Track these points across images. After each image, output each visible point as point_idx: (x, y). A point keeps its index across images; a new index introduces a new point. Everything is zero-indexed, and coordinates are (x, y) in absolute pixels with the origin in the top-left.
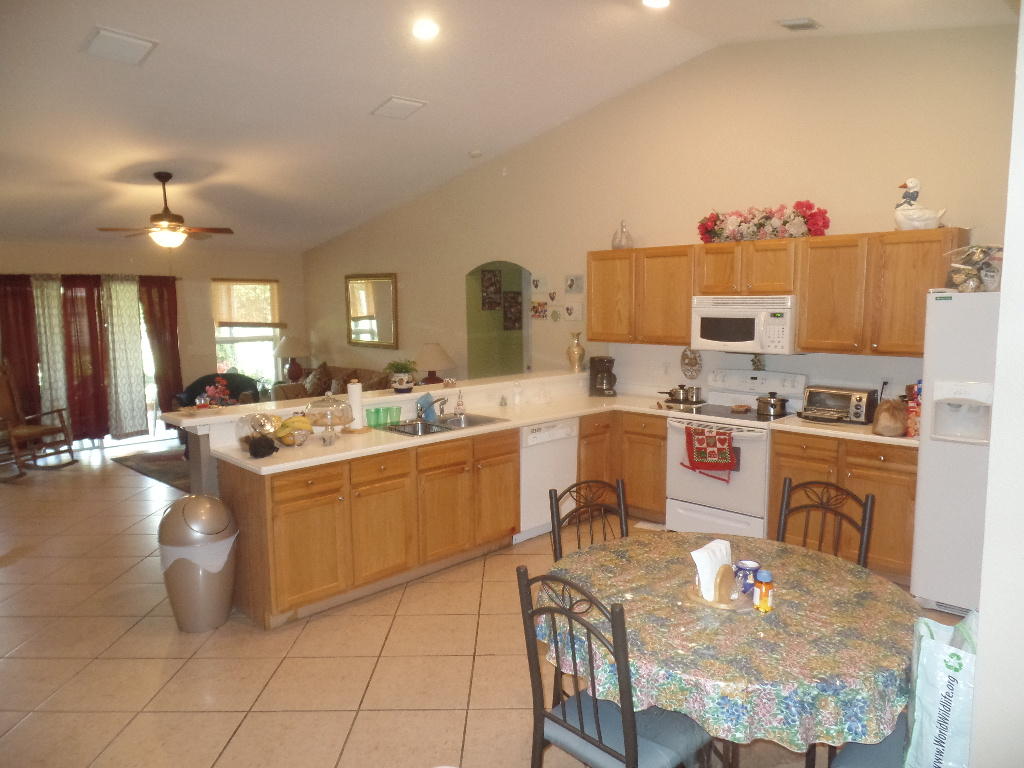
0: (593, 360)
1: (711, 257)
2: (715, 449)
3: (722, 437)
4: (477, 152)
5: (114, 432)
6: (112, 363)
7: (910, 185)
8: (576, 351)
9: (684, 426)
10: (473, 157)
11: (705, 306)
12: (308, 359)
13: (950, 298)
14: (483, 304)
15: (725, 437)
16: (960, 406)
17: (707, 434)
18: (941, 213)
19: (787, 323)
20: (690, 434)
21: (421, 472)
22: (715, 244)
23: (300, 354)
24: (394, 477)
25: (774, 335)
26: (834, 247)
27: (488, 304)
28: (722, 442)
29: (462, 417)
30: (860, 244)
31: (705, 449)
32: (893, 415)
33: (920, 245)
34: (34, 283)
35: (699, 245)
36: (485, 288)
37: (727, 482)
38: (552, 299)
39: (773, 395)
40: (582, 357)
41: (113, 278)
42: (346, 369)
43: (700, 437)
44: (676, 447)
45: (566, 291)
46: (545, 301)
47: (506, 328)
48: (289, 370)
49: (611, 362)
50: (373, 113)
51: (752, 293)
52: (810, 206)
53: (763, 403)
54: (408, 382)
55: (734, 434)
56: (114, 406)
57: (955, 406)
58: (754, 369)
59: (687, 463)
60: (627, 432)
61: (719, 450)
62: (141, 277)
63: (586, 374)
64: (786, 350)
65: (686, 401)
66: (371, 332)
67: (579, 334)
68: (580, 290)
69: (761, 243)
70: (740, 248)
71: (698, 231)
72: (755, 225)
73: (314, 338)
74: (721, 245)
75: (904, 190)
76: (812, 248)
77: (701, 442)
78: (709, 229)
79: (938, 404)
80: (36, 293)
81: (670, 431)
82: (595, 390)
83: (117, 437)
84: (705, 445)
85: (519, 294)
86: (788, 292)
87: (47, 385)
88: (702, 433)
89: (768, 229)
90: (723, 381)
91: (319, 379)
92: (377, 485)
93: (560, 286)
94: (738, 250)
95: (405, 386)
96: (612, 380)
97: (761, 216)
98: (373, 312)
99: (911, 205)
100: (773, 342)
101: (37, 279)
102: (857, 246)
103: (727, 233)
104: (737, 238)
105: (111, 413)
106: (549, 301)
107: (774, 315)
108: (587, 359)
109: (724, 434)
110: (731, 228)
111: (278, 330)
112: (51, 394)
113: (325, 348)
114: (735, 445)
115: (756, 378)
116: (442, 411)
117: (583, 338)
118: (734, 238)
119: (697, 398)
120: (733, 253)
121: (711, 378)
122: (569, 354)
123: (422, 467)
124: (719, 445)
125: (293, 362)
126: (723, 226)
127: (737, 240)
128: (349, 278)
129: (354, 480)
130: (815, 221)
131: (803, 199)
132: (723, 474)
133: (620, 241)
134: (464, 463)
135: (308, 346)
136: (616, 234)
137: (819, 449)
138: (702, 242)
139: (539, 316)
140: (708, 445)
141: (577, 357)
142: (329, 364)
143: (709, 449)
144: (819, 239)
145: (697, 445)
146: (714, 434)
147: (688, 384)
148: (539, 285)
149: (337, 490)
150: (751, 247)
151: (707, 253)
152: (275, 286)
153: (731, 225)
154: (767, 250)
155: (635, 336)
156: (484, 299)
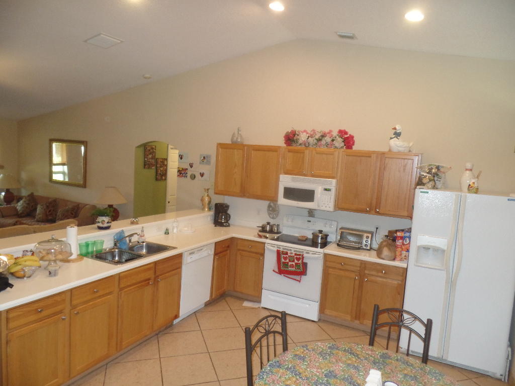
0: (216, 205)
1: (290, 154)
2: (294, 263)
3: (298, 257)
4: (147, 76)
7: (397, 128)
8: (207, 199)
9: (275, 249)
10: (145, 78)
11: (286, 181)
12: (19, 190)
13: (428, 193)
14: (145, 165)
15: (300, 257)
16: (429, 249)
17: (289, 255)
18: (411, 144)
19: (332, 194)
20: (279, 253)
21: (121, 289)
22: (294, 147)
23: (13, 186)
24: (103, 296)
25: (325, 201)
26: (359, 156)
27: (147, 165)
28: (298, 259)
29: (144, 244)
30: (372, 156)
31: (288, 263)
32: (389, 249)
33: (403, 160)
35: (285, 147)
36: (145, 156)
37: (300, 281)
38: (191, 166)
39: (321, 232)
40: (210, 202)
42: (48, 198)
43: (285, 256)
44: (270, 261)
45: (200, 163)
46: (187, 168)
47: (157, 179)
48: (5, 196)
49: (227, 207)
50: (86, 41)
51: (313, 176)
52: (346, 133)
53: (315, 236)
54: (108, 223)
55: (305, 255)
57: (427, 248)
58: (309, 216)
59: (277, 270)
60: (239, 250)
61: (296, 264)
63: (212, 213)
64: (332, 209)
65: (271, 231)
66: (63, 173)
67: (208, 190)
68: (209, 163)
69: (318, 149)
70: (308, 151)
71: (284, 139)
72: (316, 139)
73: (24, 176)
74: (296, 148)
75: (395, 131)
76: (347, 155)
77: (285, 259)
78: (290, 138)
79: (419, 248)
81: (266, 252)
82: (217, 223)
84: (288, 261)
85: (166, 159)
86: (333, 178)
88: (287, 253)
89: (323, 142)
90: (292, 221)
91: (28, 204)
92: (91, 303)
93: (196, 160)
94: (307, 152)
95: (106, 225)
96: (228, 217)
97: (320, 135)
98: (65, 161)
99: (398, 139)
100: (324, 204)
102: (370, 157)
103: (300, 141)
104: (306, 145)
106: (189, 167)
107: (326, 190)
108: (213, 204)
109: (300, 255)
110: (303, 139)
113: (31, 183)
114: (305, 261)
115: (310, 221)
116: (130, 241)
117: (211, 192)
118: (305, 145)
119: (277, 230)
120: (304, 153)
121: (285, 219)
122: (202, 200)
123: (122, 286)
124: (296, 261)
125: (8, 191)
126: (298, 137)
127: (306, 146)
128: (52, 140)
129: (74, 302)
130: (348, 141)
131: (342, 129)
132: (297, 277)
133: (237, 138)
134: (149, 279)
135: (19, 181)
136: (234, 134)
137: (351, 265)
138: (285, 145)
139: (182, 176)
140: (290, 261)
141: (207, 202)
142: (36, 194)
143: (290, 263)
144: (349, 151)
145: (283, 260)
146: (293, 255)
147: (272, 222)
148: (183, 158)
149: (61, 312)
150: (314, 152)
151: (289, 152)
153: (303, 138)
154: (322, 154)
155: (244, 193)
156: (145, 162)
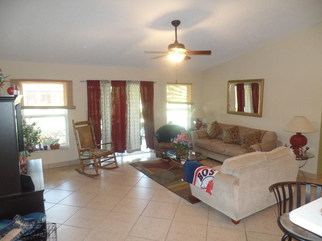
5: (128, 150)
6: (128, 120)
23: (200, 117)
34: (101, 84)
41: (130, 82)
48: (196, 124)
56: (128, 138)
62: (141, 82)
73: (205, 109)
80: (102, 88)
83: (129, 152)
87: (104, 129)
101: (102, 82)
105: (127, 141)
111: (190, 106)
112: (105, 133)
125: (198, 120)
135: (203, 113)
152: (190, 86)
